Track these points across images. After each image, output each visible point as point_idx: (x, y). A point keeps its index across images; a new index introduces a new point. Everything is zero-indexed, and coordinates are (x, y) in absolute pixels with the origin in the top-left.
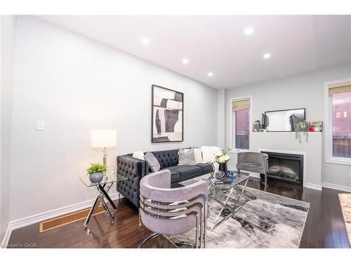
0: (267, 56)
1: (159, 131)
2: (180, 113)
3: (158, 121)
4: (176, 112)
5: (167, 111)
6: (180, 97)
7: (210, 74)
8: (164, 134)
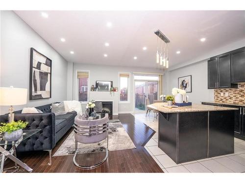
0: (106, 55)
1: (36, 90)
2: (49, 75)
3: (35, 80)
4: (46, 74)
5: (41, 73)
6: (49, 63)
7: (72, 53)
8: (39, 92)
